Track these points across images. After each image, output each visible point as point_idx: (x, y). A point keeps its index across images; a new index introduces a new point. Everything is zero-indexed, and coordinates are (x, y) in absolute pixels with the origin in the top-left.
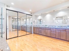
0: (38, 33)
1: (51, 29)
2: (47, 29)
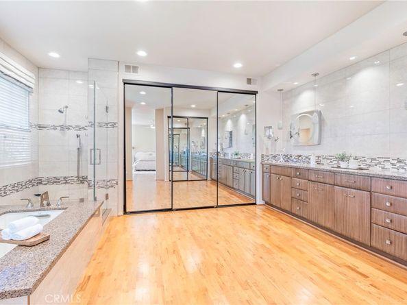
0: (288, 209)
1: (378, 186)
2: (344, 183)
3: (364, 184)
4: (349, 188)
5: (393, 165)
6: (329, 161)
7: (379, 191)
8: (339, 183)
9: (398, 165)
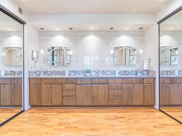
2: (97, 82)
3: (106, 81)
4: (99, 84)
5: (102, 73)
6: (74, 73)
7: (111, 83)
8: (94, 83)
9: (103, 73)
